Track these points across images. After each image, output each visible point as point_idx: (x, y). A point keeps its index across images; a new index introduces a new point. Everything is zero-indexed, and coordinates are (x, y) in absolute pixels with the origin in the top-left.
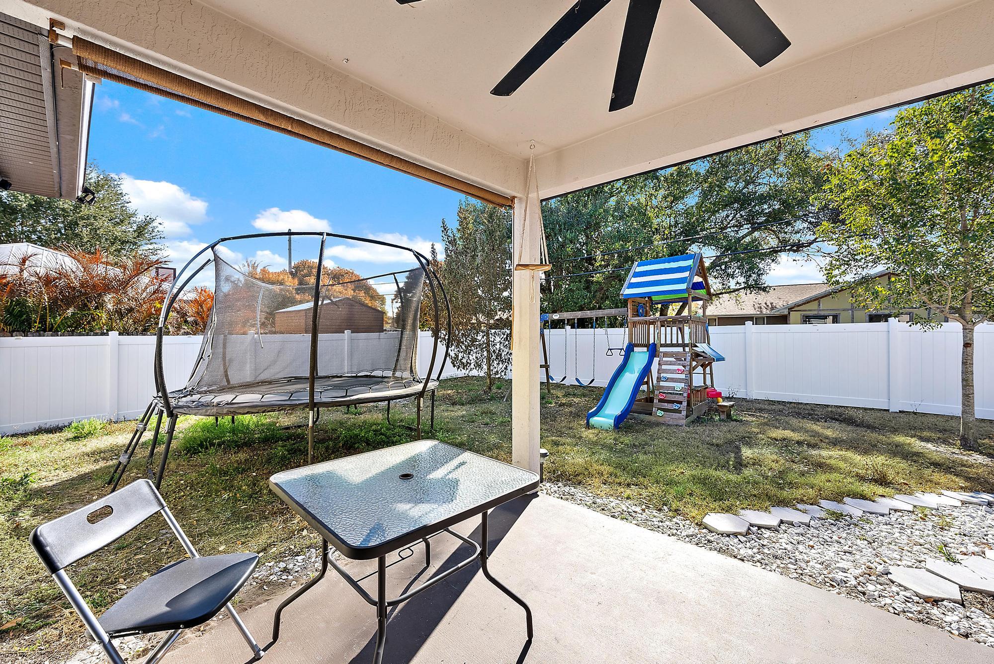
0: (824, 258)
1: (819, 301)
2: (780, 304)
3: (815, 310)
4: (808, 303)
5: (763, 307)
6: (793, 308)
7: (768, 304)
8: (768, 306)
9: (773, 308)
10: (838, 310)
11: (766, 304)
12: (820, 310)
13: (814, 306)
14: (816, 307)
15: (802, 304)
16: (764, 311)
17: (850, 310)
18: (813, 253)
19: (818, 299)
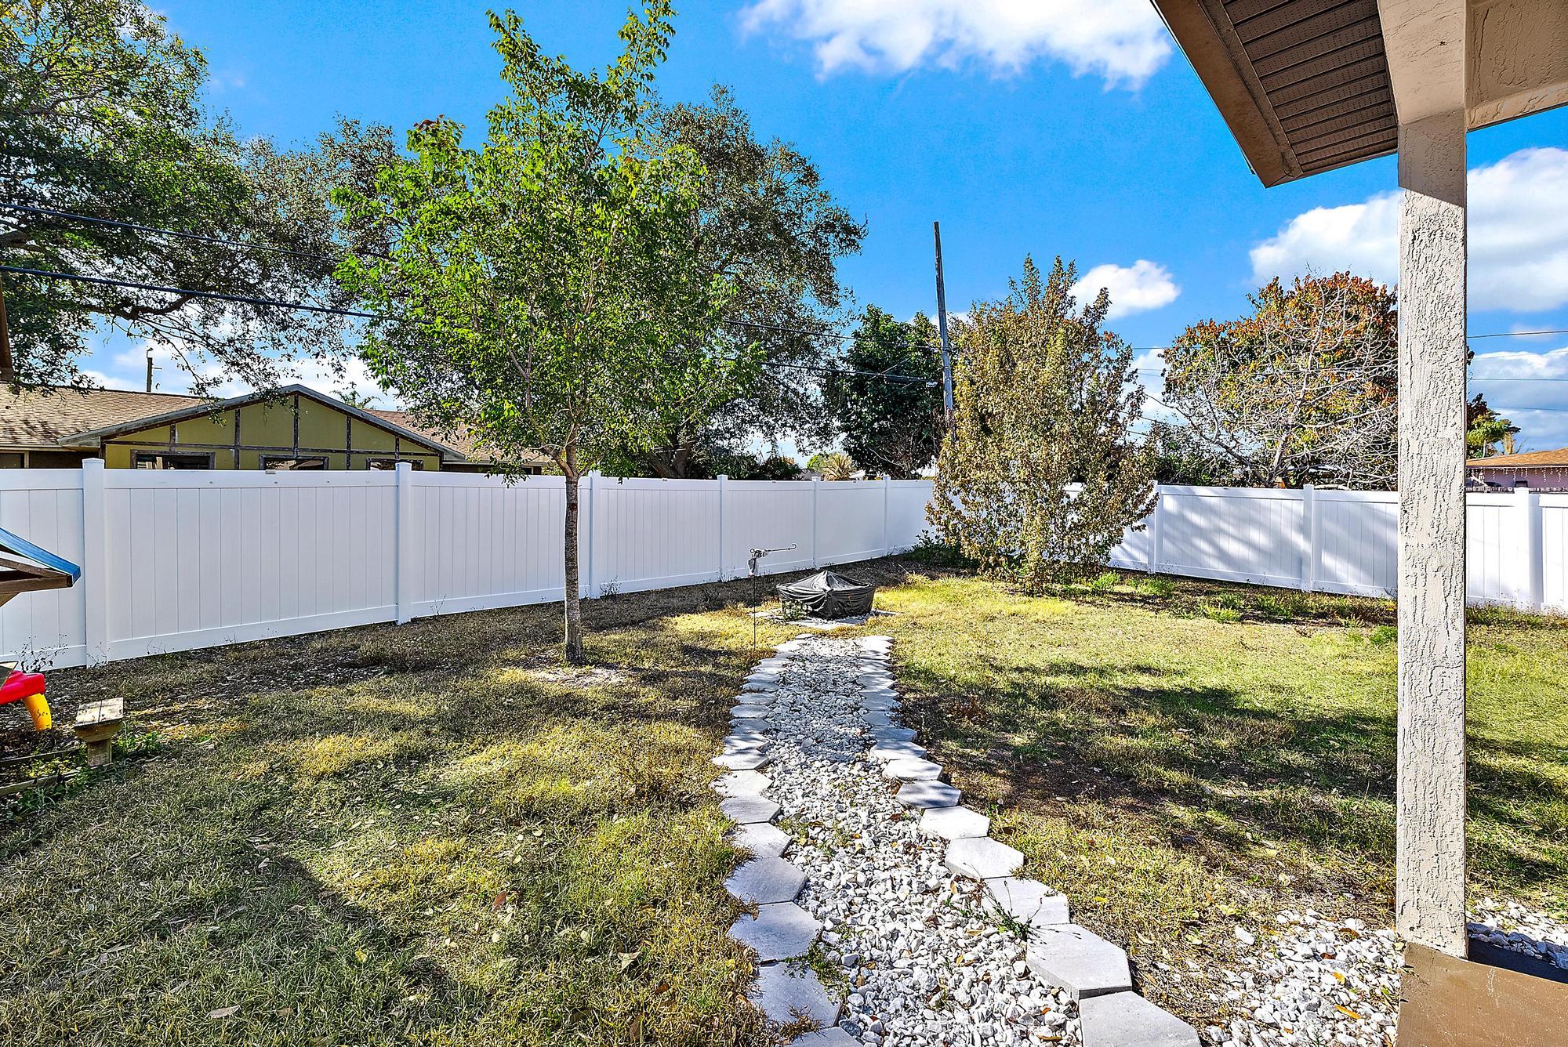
0: (190, 345)
1: (173, 429)
2: (68, 426)
3: (163, 444)
4: (147, 428)
5: (17, 429)
6: (114, 436)
7: (34, 422)
8: (32, 428)
9: (47, 434)
10: (211, 446)
11: (26, 423)
12: (175, 445)
13: (162, 435)
14: (166, 439)
15: (136, 431)
16: (24, 438)
17: (234, 447)
18: (168, 330)
19: (170, 422)
